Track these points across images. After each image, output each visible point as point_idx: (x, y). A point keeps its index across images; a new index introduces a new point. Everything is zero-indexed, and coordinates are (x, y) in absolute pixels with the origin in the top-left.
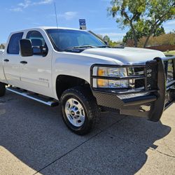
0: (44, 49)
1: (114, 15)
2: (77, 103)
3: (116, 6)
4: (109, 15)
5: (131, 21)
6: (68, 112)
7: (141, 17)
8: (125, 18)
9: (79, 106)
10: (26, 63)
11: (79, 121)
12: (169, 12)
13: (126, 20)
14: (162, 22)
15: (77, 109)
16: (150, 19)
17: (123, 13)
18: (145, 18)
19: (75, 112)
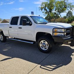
0: (31, 23)
1: (42, 10)
2: (45, 42)
3: (43, 7)
4: (40, 10)
5: (48, 13)
6: (41, 45)
7: (52, 11)
8: (46, 11)
9: (46, 43)
10: (22, 28)
11: (46, 48)
12: (62, 10)
13: (46, 12)
14: (60, 13)
15: (45, 44)
16: (55, 12)
17: (45, 10)
18: (54, 11)
19: (45, 45)
